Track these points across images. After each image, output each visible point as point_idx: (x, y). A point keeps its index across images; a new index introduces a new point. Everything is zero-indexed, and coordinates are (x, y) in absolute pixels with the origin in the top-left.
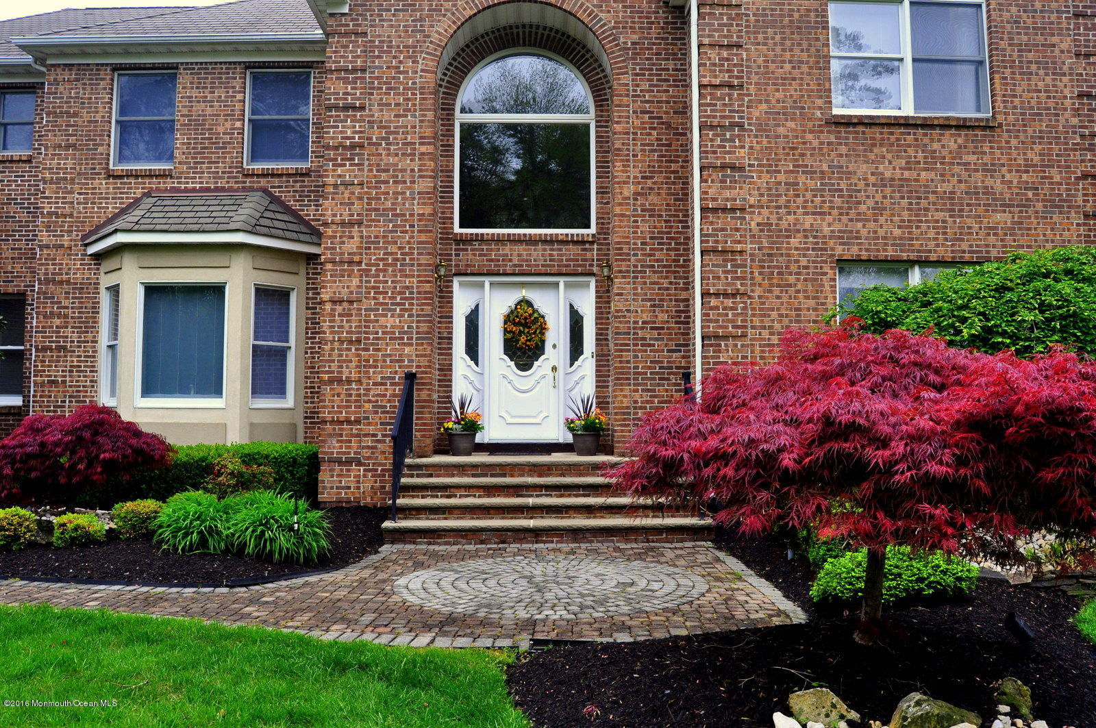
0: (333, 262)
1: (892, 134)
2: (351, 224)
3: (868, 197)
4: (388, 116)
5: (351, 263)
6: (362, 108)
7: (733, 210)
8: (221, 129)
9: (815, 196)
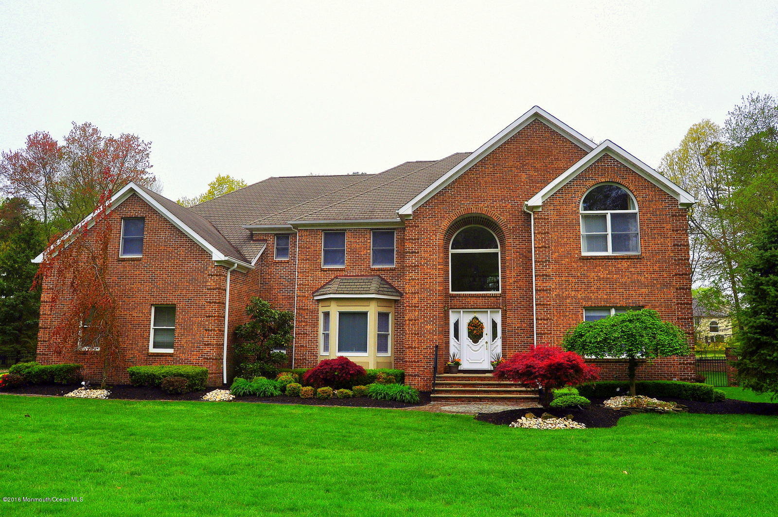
0: (409, 306)
1: (603, 262)
2: (415, 293)
3: (595, 285)
4: (427, 255)
5: (415, 307)
6: (418, 253)
7: (546, 290)
8: (362, 253)
9: (576, 285)
